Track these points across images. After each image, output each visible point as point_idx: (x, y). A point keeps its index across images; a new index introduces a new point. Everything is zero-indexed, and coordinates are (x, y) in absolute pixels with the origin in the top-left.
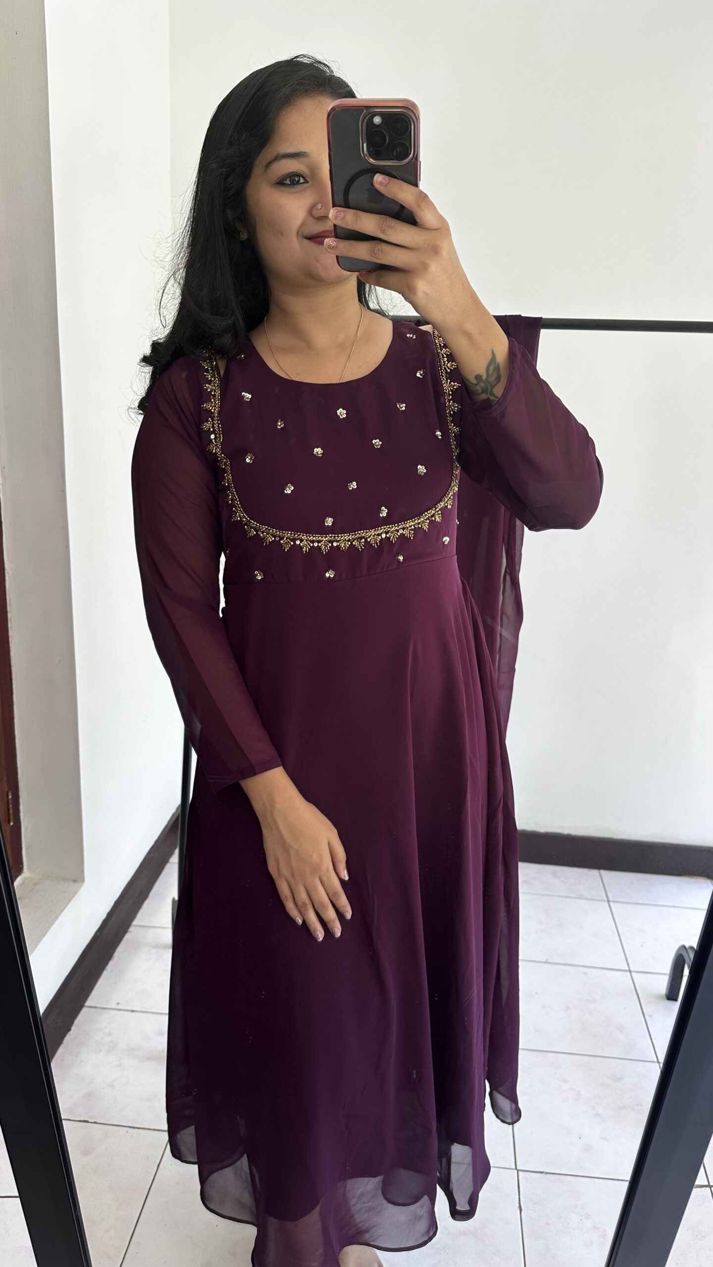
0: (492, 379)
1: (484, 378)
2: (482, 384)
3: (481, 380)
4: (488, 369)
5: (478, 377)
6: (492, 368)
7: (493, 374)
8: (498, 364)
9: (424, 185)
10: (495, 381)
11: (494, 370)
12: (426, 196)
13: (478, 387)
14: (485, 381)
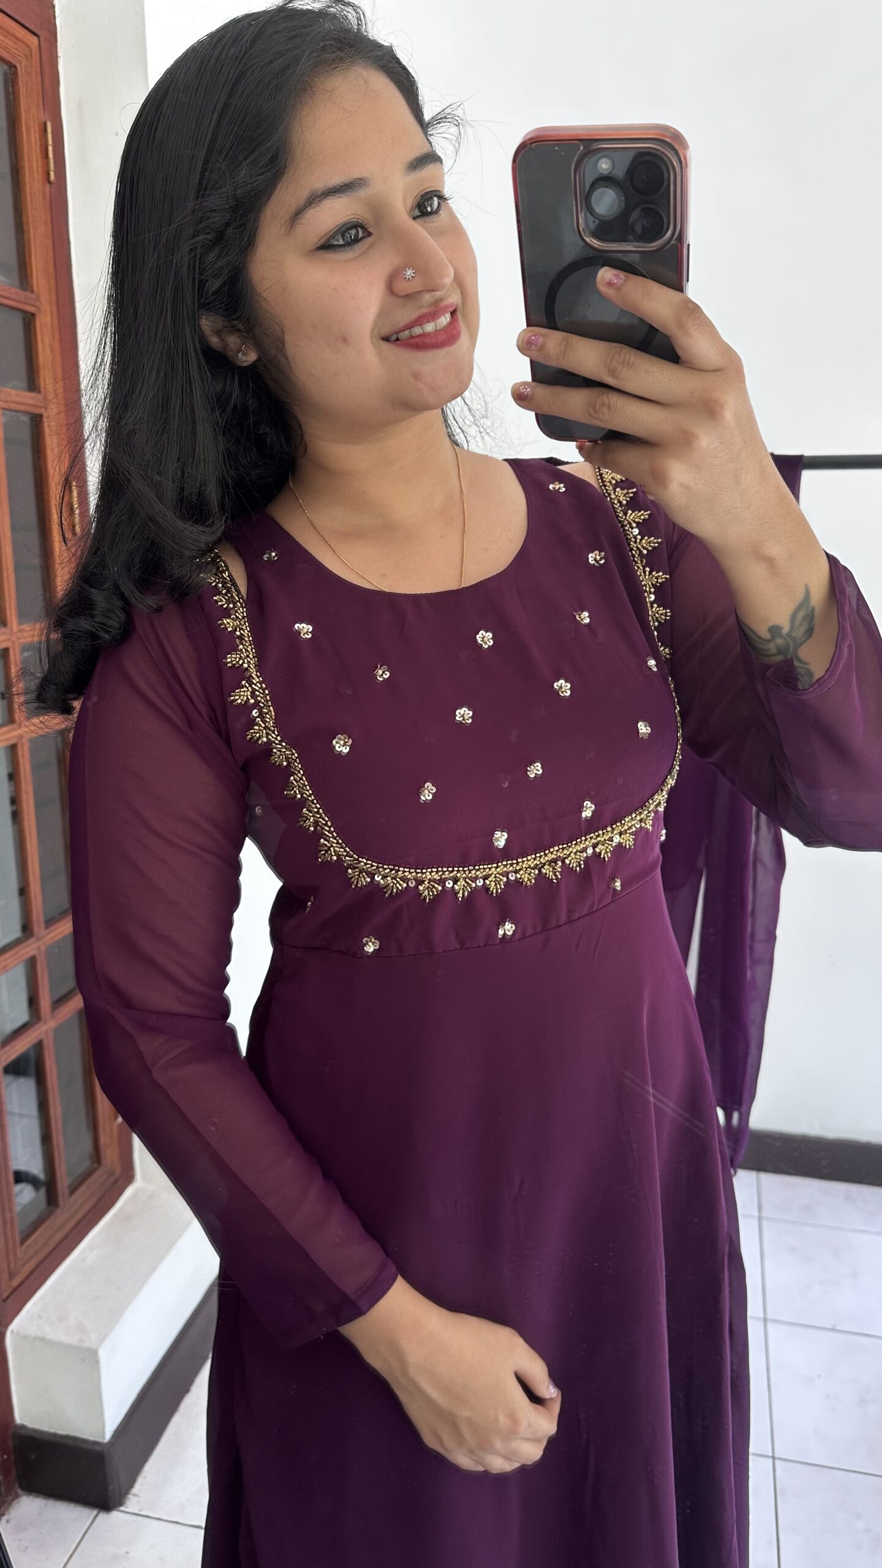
0: (800, 632)
1: (786, 629)
2: (779, 641)
3: (780, 635)
4: (793, 617)
5: (775, 630)
6: (800, 615)
7: (801, 624)
8: (813, 610)
9: (694, 290)
10: (803, 636)
11: (805, 618)
12: (696, 308)
13: (772, 647)
14: (786, 637)
